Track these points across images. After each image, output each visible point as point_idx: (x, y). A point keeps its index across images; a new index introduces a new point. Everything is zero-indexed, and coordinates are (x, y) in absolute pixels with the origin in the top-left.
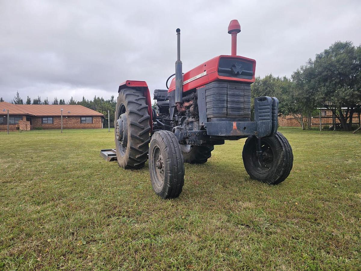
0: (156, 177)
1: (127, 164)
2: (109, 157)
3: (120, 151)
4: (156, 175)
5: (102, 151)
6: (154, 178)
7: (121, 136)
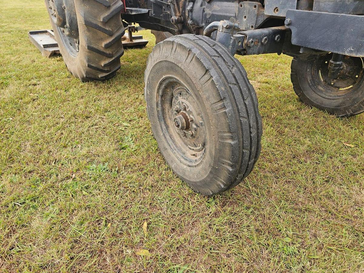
0: (168, 137)
1: (85, 76)
2: (46, 50)
3: (65, 44)
4: (169, 132)
5: (32, 33)
6: (163, 137)
7: (61, 19)
